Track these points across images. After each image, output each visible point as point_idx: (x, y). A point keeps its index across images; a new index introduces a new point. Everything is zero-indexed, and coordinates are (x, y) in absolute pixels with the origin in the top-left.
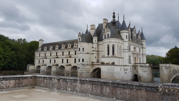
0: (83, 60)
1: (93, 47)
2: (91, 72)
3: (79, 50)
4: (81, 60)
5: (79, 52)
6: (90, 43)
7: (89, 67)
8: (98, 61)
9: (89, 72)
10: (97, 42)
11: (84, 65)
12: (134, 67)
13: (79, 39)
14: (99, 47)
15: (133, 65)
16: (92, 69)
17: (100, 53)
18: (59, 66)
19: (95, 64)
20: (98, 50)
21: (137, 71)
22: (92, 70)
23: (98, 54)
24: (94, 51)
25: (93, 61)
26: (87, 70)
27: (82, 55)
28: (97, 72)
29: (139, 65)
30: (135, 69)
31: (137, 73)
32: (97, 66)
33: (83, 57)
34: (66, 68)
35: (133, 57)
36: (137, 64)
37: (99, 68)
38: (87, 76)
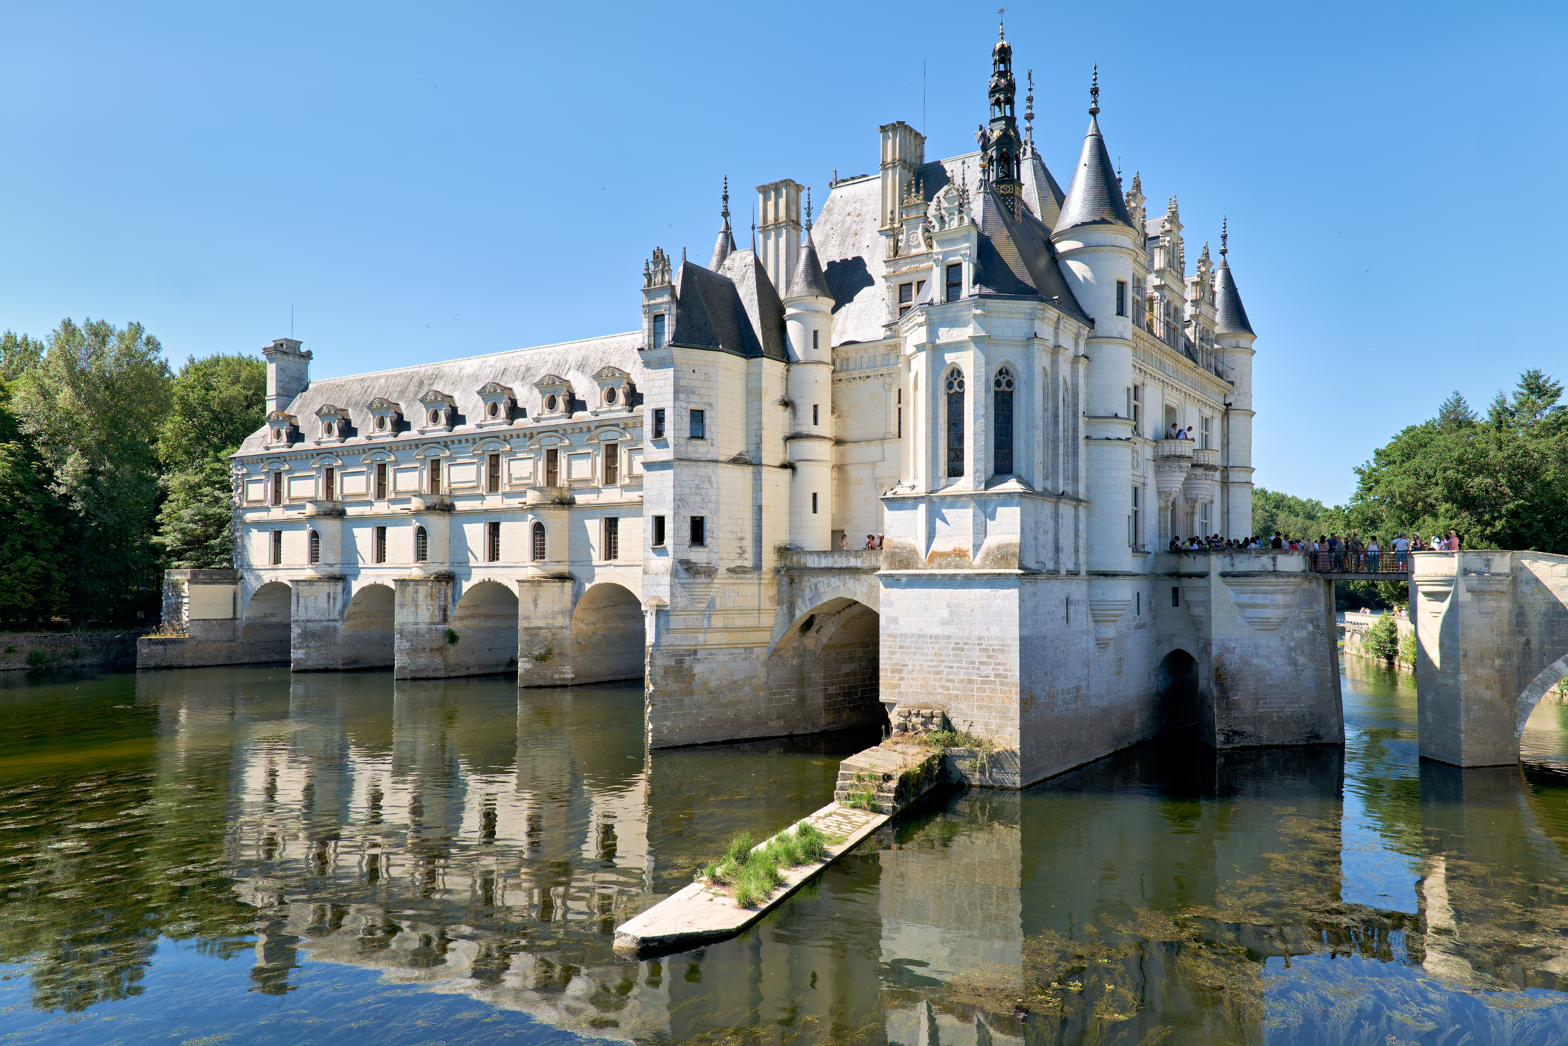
0: (698, 525)
1: (788, 405)
2: (776, 639)
3: (659, 435)
4: (678, 531)
6: (762, 362)
7: (752, 594)
9: (747, 648)
10: (825, 349)
11: (710, 570)
12: (1166, 584)
13: (657, 317)
14: (846, 402)
15: (1159, 570)
16: (782, 611)
17: (856, 454)
18: (465, 583)
19: (812, 562)
20: (840, 433)
21: (1197, 625)
22: (779, 625)
23: (843, 469)
24: (797, 436)
25: (795, 540)
26: (738, 621)
27: (685, 478)
28: (825, 640)
29: (1220, 570)
30: (1176, 604)
31: (1199, 638)
32: (829, 585)
33: (698, 499)
34: (532, 606)
35: (1159, 493)
36: (1200, 558)
37: (856, 603)
38: (735, 682)
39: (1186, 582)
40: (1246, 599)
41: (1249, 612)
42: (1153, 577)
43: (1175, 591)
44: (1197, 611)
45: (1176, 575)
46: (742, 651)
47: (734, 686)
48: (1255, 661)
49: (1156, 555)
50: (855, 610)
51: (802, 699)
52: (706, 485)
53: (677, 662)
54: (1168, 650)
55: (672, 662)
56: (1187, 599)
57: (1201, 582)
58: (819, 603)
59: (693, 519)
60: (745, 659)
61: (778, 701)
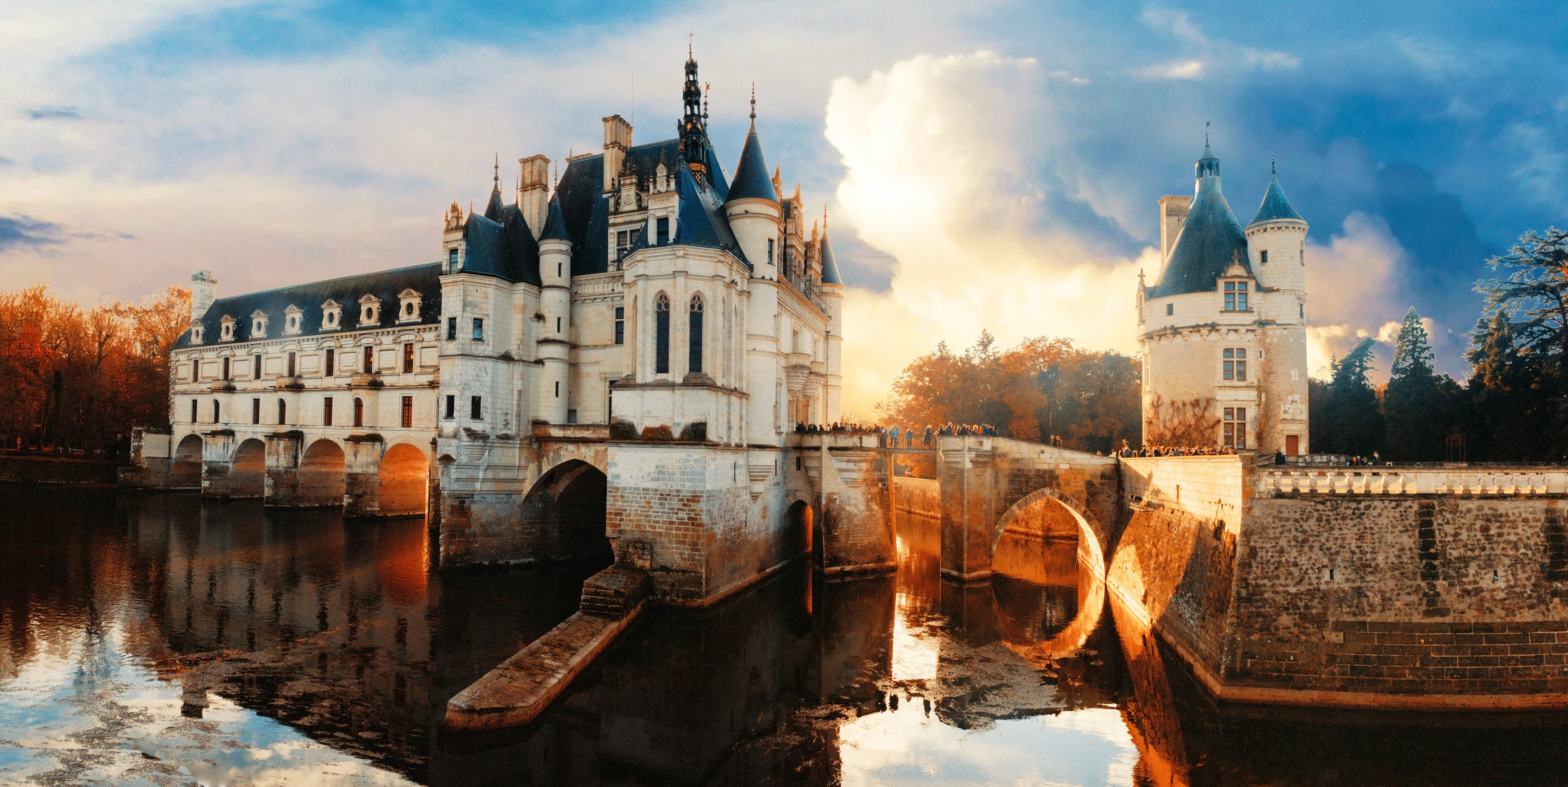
0: (476, 403)
1: (539, 317)
2: (527, 487)
3: (452, 336)
4: (463, 407)
5: (452, 348)
6: (521, 286)
7: (514, 455)
8: (572, 413)
9: (509, 494)
10: (564, 280)
11: (484, 437)
12: (794, 455)
13: (454, 251)
14: (578, 320)
15: (790, 445)
16: (533, 467)
17: (585, 356)
18: (309, 440)
19: (556, 433)
20: (573, 339)
21: (813, 484)
22: (529, 479)
23: (573, 366)
24: (546, 341)
25: (543, 416)
26: (503, 475)
27: (469, 368)
28: (561, 490)
29: (828, 446)
30: (799, 468)
31: (813, 492)
32: (567, 450)
33: (478, 384)
34: (353, 458)
35: (789, 390)
36: (816, 437)
37: (584, 463)
38: (499, 519)
39: (807, 453)
40: (843, 465)
41: (845, 475)
42: (785, 450)
43: (798, 459)
44: (813, 473)
45: (799, 448)
46: (504, 496)
47: (499, 521)
48: (848, 508)
49: (787, 434)
50: (583, 469)
51: (544, 532)
52: (484, 374)
53: (460, 503)
54: (793, 501)
55: (457, 503)
56: (807, 465)
57: (816, 454)
58: (559, 463)
59: (474, 398)
60: (506, 502)
61: (528, 534)
